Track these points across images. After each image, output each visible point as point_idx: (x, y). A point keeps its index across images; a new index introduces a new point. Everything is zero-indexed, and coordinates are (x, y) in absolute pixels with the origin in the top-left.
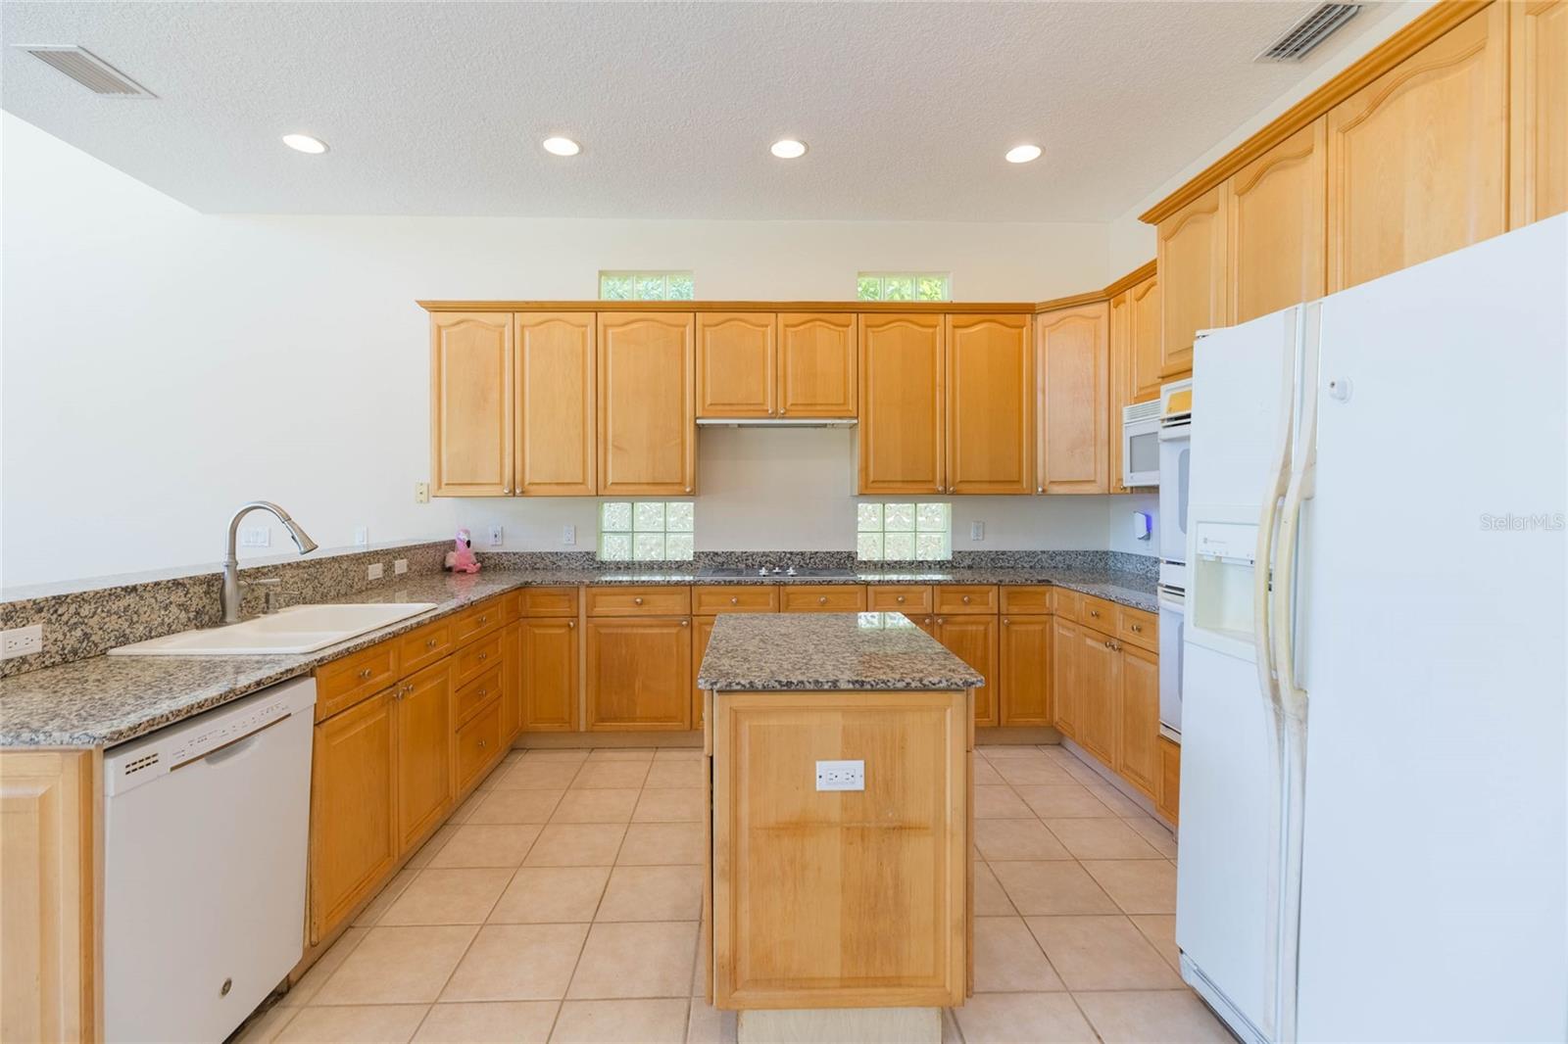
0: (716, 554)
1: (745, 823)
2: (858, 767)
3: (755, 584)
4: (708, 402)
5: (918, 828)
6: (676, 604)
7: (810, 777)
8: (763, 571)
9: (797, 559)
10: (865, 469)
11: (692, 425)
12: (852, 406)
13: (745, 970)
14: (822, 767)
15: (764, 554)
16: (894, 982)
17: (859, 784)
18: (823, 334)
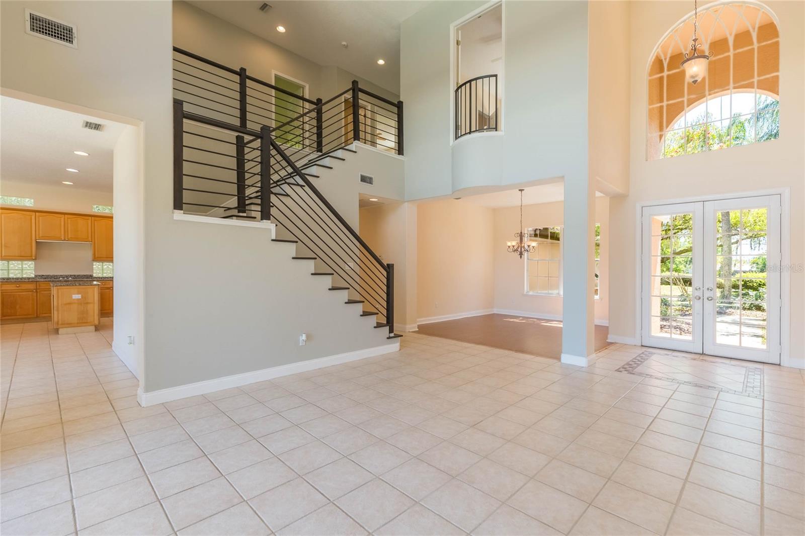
0: (43, 275)
1: (60, 304)
2: (80, 295)
3: (58, 281)
4: (41, 235)
5: (90, 303)
6: (32, 286)
7: (72, 297)
8: (61, 279)
9: (72, 277)
10: (94, 254)
11: (35, 242)
12: (90, 239)
13: (60, 323)
14: (73, 296)
15: (61, 275)
16: (87, 323)
17: (80, 298)
18: (80, 221)
